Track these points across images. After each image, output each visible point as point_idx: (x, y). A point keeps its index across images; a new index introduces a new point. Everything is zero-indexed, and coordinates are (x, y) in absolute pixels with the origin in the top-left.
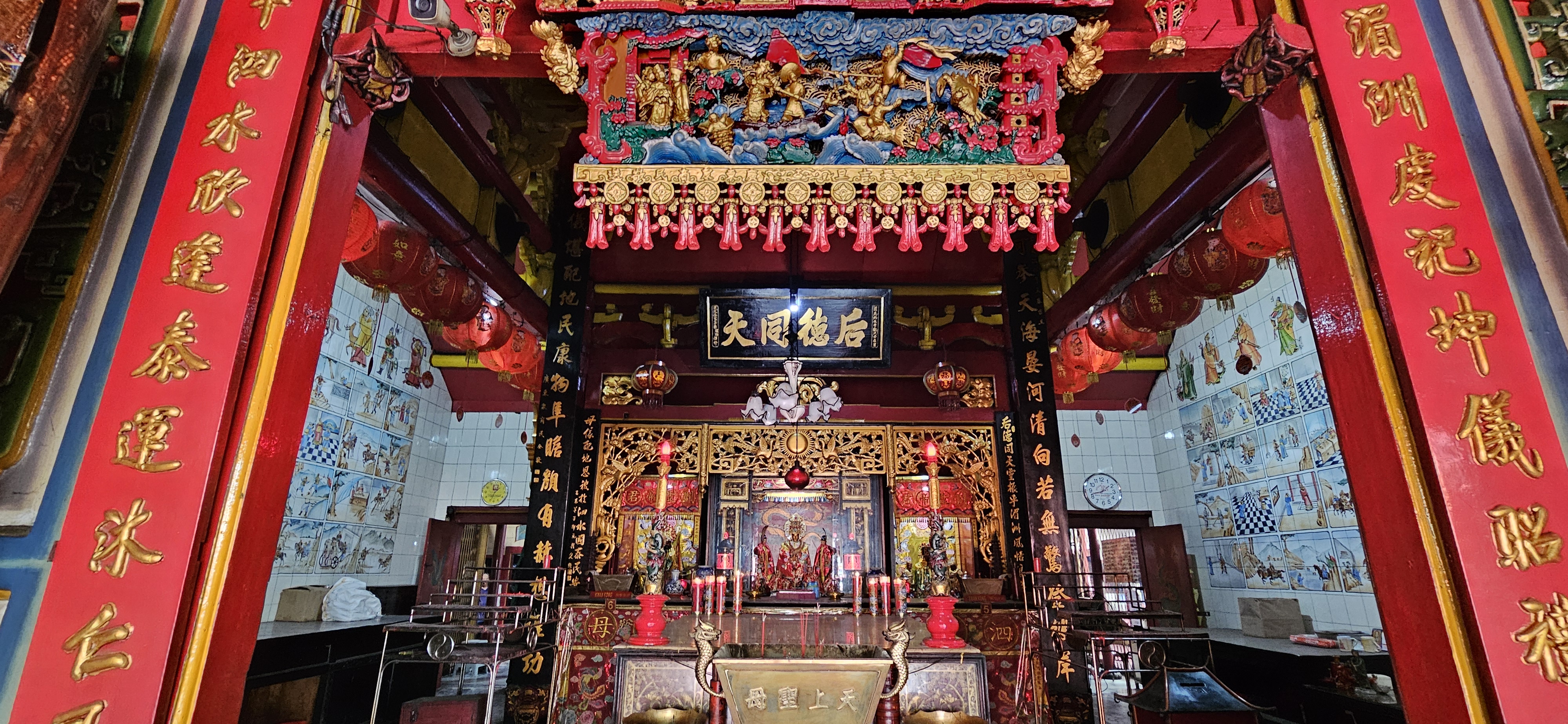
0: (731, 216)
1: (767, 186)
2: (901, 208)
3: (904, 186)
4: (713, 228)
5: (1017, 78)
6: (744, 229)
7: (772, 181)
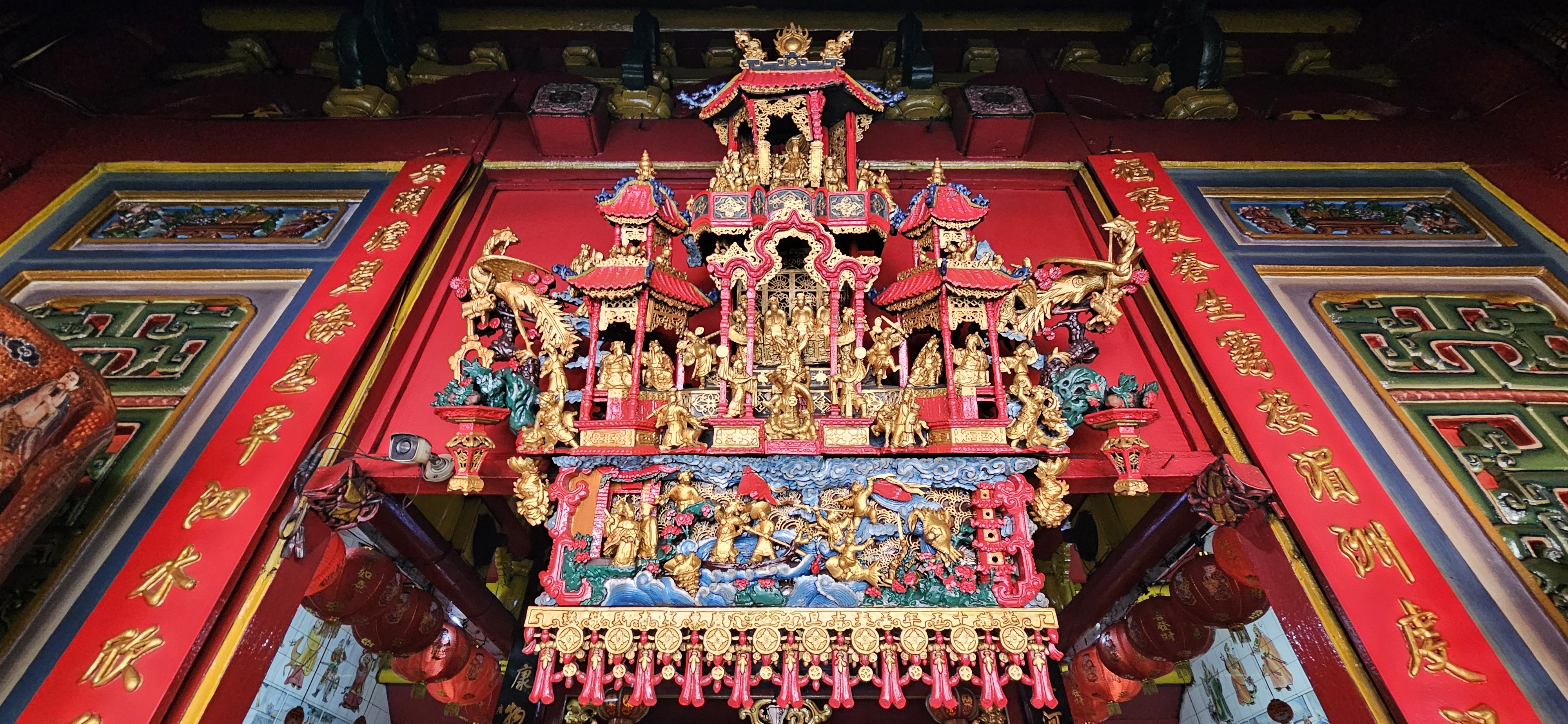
0: (693, 666)
1: (734, 632)
2: (879, 655)
3: (881, 632)
4: (673, 679)
5: (988, 514)
6: (708, 679)
7: (740, 627)
